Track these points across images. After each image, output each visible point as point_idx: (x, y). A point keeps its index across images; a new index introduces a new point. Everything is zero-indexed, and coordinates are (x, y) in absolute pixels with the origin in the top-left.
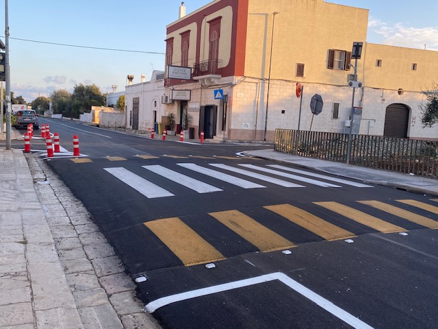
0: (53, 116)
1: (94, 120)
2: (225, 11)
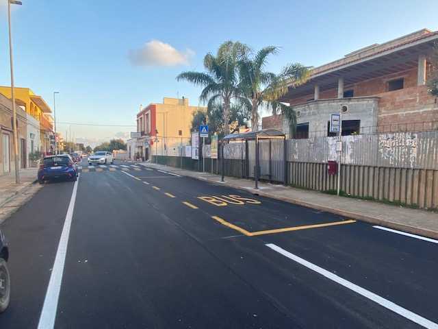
2: (149, 112)
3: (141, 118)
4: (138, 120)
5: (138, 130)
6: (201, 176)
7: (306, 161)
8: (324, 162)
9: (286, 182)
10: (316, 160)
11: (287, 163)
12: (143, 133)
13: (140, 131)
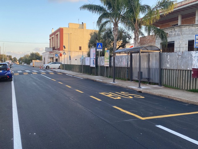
0: (24, 64)
1: (33, 65)
2: (58, 33)
3: (53, 38)
4: (50, 39)
5: (50, 46)
6: (98, 78)
7: (175, 68)
8: (189, 69)
9: (160, 84)
10: (183, 68)
11: (161, 70)
12: (54, 49)
13: (52, 47)
